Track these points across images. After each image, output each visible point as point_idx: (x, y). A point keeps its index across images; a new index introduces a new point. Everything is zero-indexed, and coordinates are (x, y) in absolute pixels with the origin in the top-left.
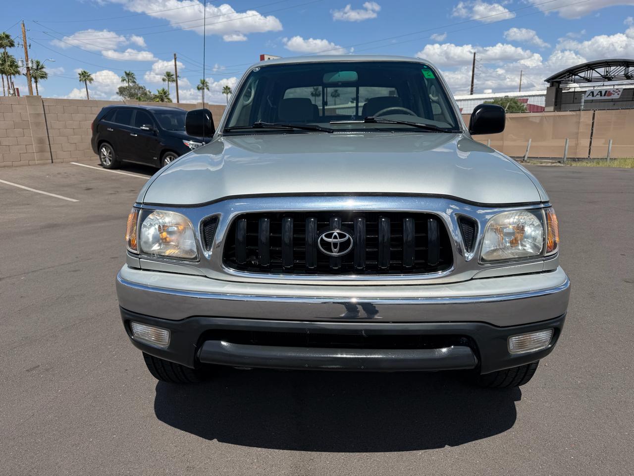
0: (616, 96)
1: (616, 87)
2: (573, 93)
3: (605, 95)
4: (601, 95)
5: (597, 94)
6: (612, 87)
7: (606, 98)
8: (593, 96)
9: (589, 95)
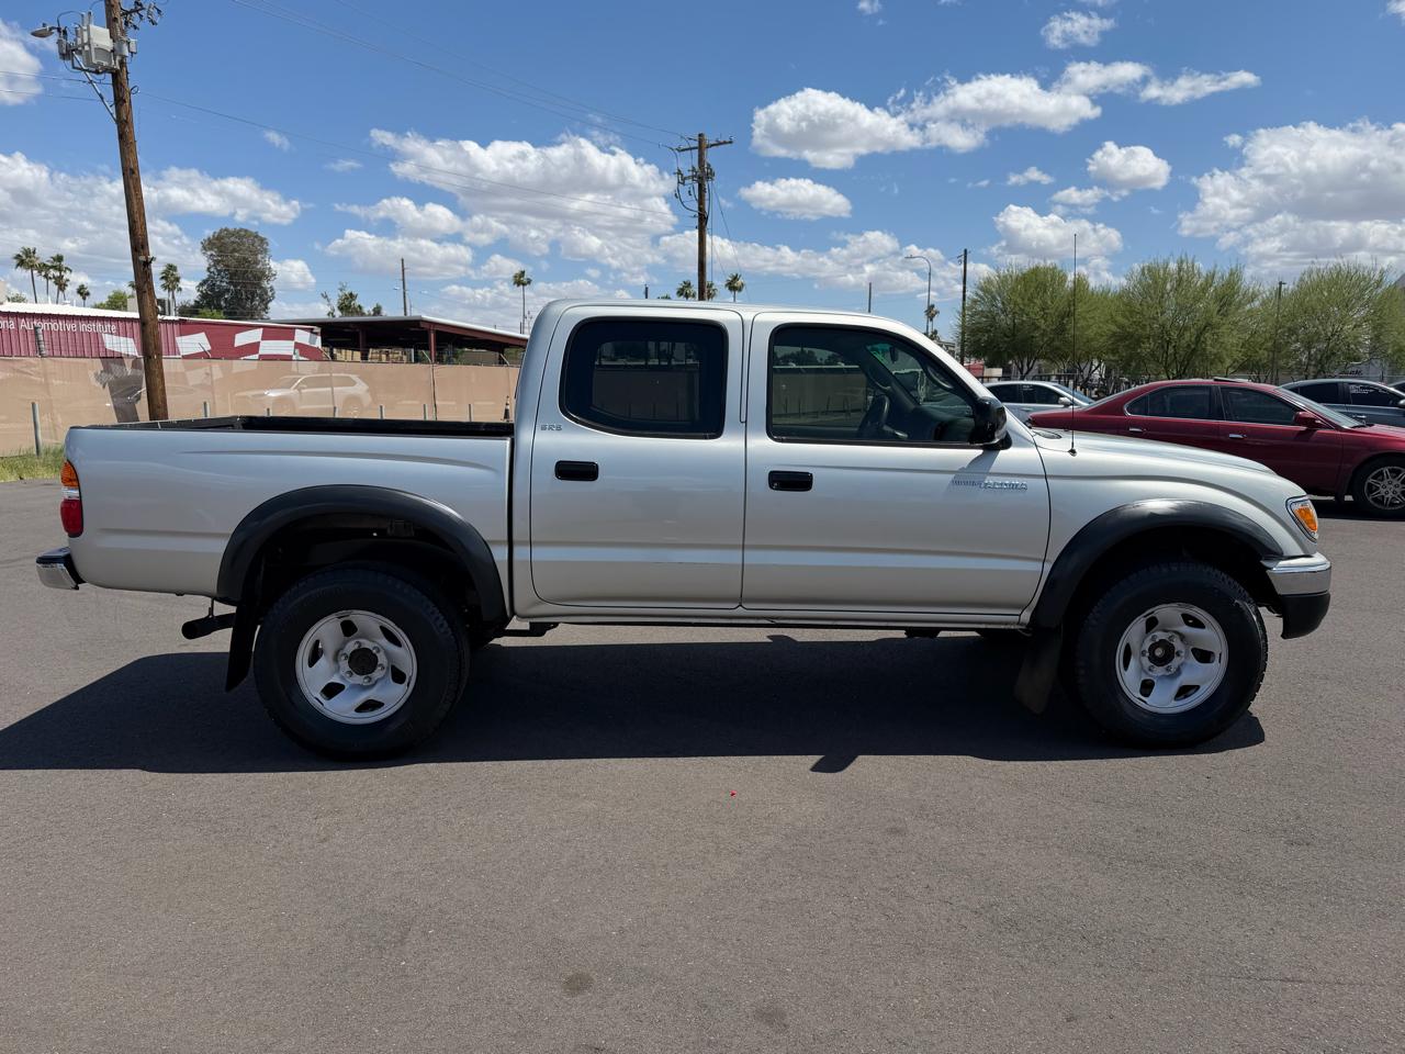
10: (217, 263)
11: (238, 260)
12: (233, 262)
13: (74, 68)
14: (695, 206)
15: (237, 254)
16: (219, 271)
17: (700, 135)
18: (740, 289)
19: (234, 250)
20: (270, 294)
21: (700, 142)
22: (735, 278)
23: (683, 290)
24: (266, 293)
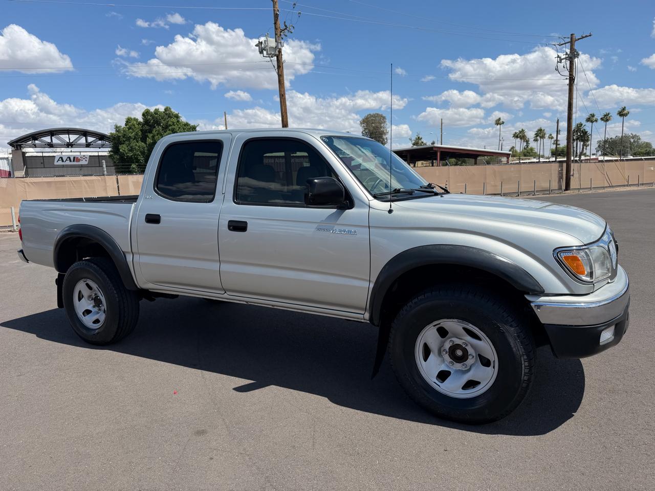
0: (84, 162)
1: (82, 154)
2: (42, 158)
3: (74, 161)
4: (70, 161)
5: (66, 160)
6: (78, 154)
7: (75, 163)
8: (63, 161)
9: (59, 160)
10: (365, 129)
11: (374, 127)
12: (372, 129)
13: (264, 56)
14: (567, 73)
15: (373, 125)
16: (366, 133)
17: (572, 35)
18: (626, 115)
19: (373, 123)
20: (386, 141)
21: (571, 38)
22: (624, 109)
23: (589, 118)
24: (384, 141)
